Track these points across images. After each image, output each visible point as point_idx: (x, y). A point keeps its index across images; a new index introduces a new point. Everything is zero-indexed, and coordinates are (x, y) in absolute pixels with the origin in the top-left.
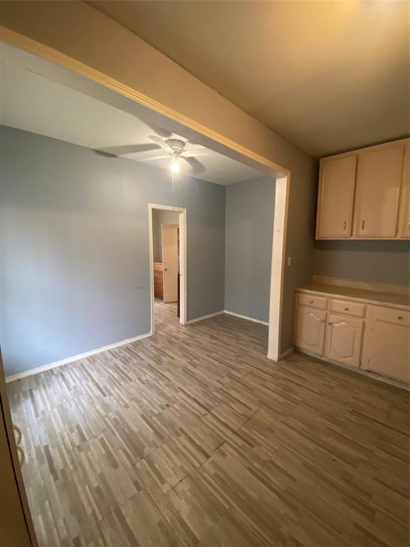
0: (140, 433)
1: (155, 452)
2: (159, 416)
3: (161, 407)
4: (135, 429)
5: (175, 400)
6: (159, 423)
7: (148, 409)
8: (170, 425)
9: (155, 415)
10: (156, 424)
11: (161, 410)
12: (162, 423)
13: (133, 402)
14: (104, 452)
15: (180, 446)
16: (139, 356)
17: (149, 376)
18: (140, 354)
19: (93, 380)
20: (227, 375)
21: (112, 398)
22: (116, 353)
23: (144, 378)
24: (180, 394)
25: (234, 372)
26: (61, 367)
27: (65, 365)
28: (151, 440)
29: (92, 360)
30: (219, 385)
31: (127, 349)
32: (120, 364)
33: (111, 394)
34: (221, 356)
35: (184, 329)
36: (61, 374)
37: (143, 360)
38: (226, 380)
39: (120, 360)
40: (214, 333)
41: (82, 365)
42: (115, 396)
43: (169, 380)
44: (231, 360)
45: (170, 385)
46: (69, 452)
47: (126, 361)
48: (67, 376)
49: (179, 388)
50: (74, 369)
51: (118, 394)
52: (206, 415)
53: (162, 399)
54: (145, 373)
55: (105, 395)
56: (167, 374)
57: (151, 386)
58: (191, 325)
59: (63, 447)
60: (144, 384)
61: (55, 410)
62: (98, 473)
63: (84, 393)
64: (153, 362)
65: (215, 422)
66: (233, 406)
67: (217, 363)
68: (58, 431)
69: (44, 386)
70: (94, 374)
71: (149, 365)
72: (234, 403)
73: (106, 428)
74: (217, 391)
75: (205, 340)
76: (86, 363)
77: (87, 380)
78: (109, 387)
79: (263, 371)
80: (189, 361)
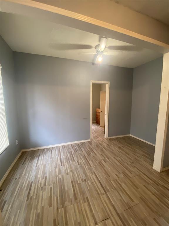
0: (68, 191)
1: (70, 206)
2: (79, 185)
3: (82, 180)
4: (66, 188)
5: (89, 178)
6: (78, 189)
7: (76, 179)
8: (83, 193)
9: (78, 183)
10: (76, 189)
11: (81, 182)
12: (79, 189)
13: (71, 172)
14: (49, 195)
15: (83, 209)
16: (82, 150)
17: (83, 161)
18: (83, 149)
19: (60, 157)
20: (123, 173)
21: (64, 167)
22: (73, 146)
23: (80, 162)
24: (94, 175)
25: (127, 172)
26: (52, 148)
27: (54, 147)
28: (71, 198)
29: (64, 147)
30: (116, 178)
31: (78, 145)
32: (73, 152)
33: (64, 165)
34: (122, 160)
35: (106, 141)
36: (51, 151)
37: (83, 152)
38: (121, 176)
39: (74, 150)
40: (121, 146)
41: (60, 148)
42: (65, 167)
43: (91, 166)
44: (127, 164)
45: (90, 169)
46: (37, 189)
47: (76, 151)
48: (53, 152)
49: (94, 172)
50: (56, 150)
51: (66, 166)
52: (103, 194)
53: (84, 175)
54: (81, 159)
55: (61, 165)
56: (90, 162)
57: (81, 167)
58: (110, 139)
59: (37, 185)
60: (79, 164)
61: (42, 166)
62: (43, 205)
63: (55, 161)
64: (86, 154)
65: (107, 201)
66: (121, 194)
67: (119, 164)
68: (39, 176)
69: (44, 154)
70: (62, 154)
71: (84, 155)
72: (123, 193)
73: (55, 183)
74: (114, 181)
75: (115, 149)
76: (61, 148)
77: (58, 156)
78: (65, 162)
79: (148, 177)
80: (103, 158)
